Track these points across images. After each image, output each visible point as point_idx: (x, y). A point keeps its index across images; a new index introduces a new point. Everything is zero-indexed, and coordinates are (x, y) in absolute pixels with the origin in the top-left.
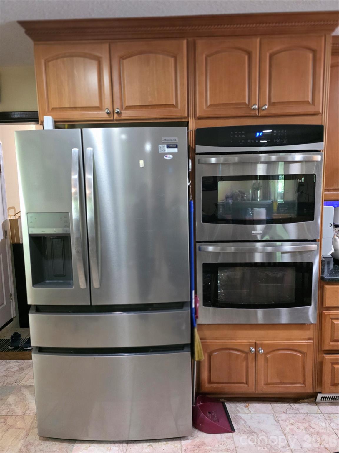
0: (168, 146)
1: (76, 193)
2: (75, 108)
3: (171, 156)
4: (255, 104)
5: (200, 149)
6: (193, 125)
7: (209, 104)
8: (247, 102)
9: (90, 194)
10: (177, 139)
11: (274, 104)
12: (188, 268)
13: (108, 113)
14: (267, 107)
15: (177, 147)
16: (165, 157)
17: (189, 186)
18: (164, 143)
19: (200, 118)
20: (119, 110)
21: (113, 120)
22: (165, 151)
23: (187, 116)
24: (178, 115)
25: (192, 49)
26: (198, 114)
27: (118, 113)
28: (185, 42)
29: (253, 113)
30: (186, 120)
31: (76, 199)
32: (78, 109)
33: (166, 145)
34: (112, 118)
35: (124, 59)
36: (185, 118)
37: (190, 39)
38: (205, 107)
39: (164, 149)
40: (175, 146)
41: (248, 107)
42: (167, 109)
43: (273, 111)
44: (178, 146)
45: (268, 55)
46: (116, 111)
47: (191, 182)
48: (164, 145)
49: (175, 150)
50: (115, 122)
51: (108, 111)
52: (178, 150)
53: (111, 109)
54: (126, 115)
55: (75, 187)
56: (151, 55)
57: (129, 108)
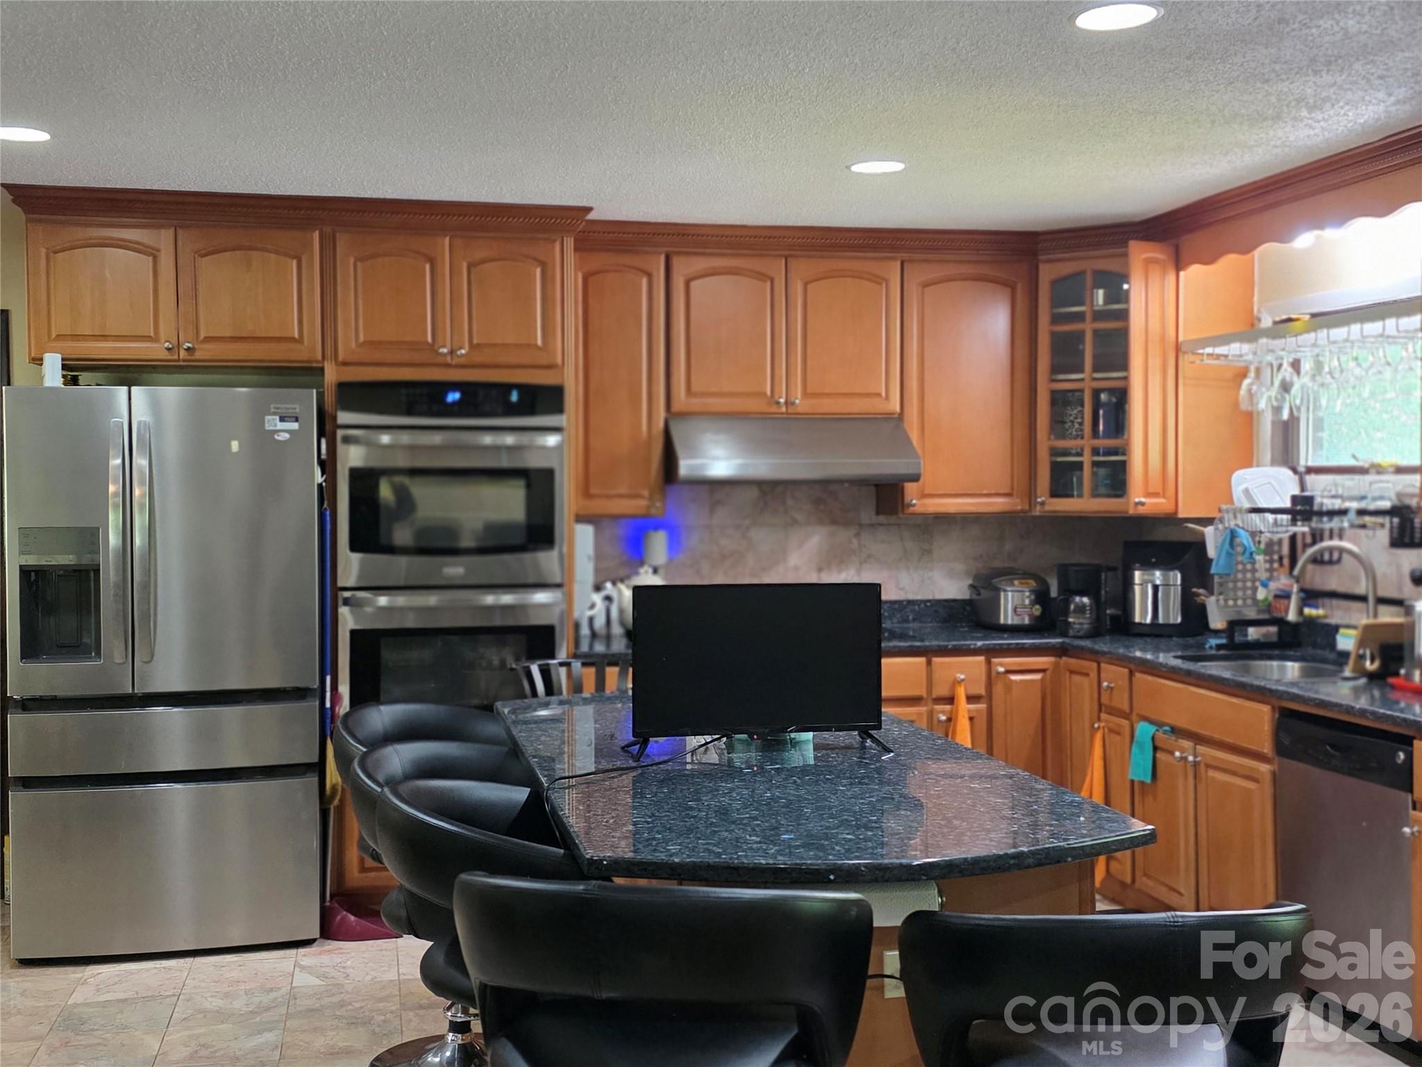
0: (282, 419)
1: (116, 494)
2: (104, 337)
3: (287, 436)
4: (444, 346)
5: (344, 417)
6: (331, 375)
7: (362, 339)
8: (430, 340)
9: (142, 496)
10: (297, 406)
11: (479, 346)
12: (315, 628)
13: (169, 349)
14: (463, 351)
15: (297, 420)
16: (276, 437)
17: (320, 486)
18: (274, 414)
19: (345, 364)
20: (190, 345)
21: (179, 360)
22: (276, 426)
23: (320, 357)
24: (304, 356)
25: (328, 247)
26: (341, 358)
27: (188, 349)
28: (316, 235)
29: (440, 360)
30: (320, 365)
31: (116, 506)
32: (108, 338)
33: (278, 418)
34: (176, 357)
35: (203, 256)
36: (317, 362)
37: (328, 229)
38: (353, 345)
39: (273, 422)
40: (294, 419)
41: (432, 348)
42: (284, 346)
43: (478, 358)
44: (300, 420)
45: (465, 265)
46: (185, 347)
47: (324, 477)
48: (274, 417)
49: (295, 426)
50: (182, 363)
51: (170, 346)
52: (300, 426)
53: (175, 341)
54: (205, 352)
55: (115, 482)
56: (254, 253)
57: (208, 339)
